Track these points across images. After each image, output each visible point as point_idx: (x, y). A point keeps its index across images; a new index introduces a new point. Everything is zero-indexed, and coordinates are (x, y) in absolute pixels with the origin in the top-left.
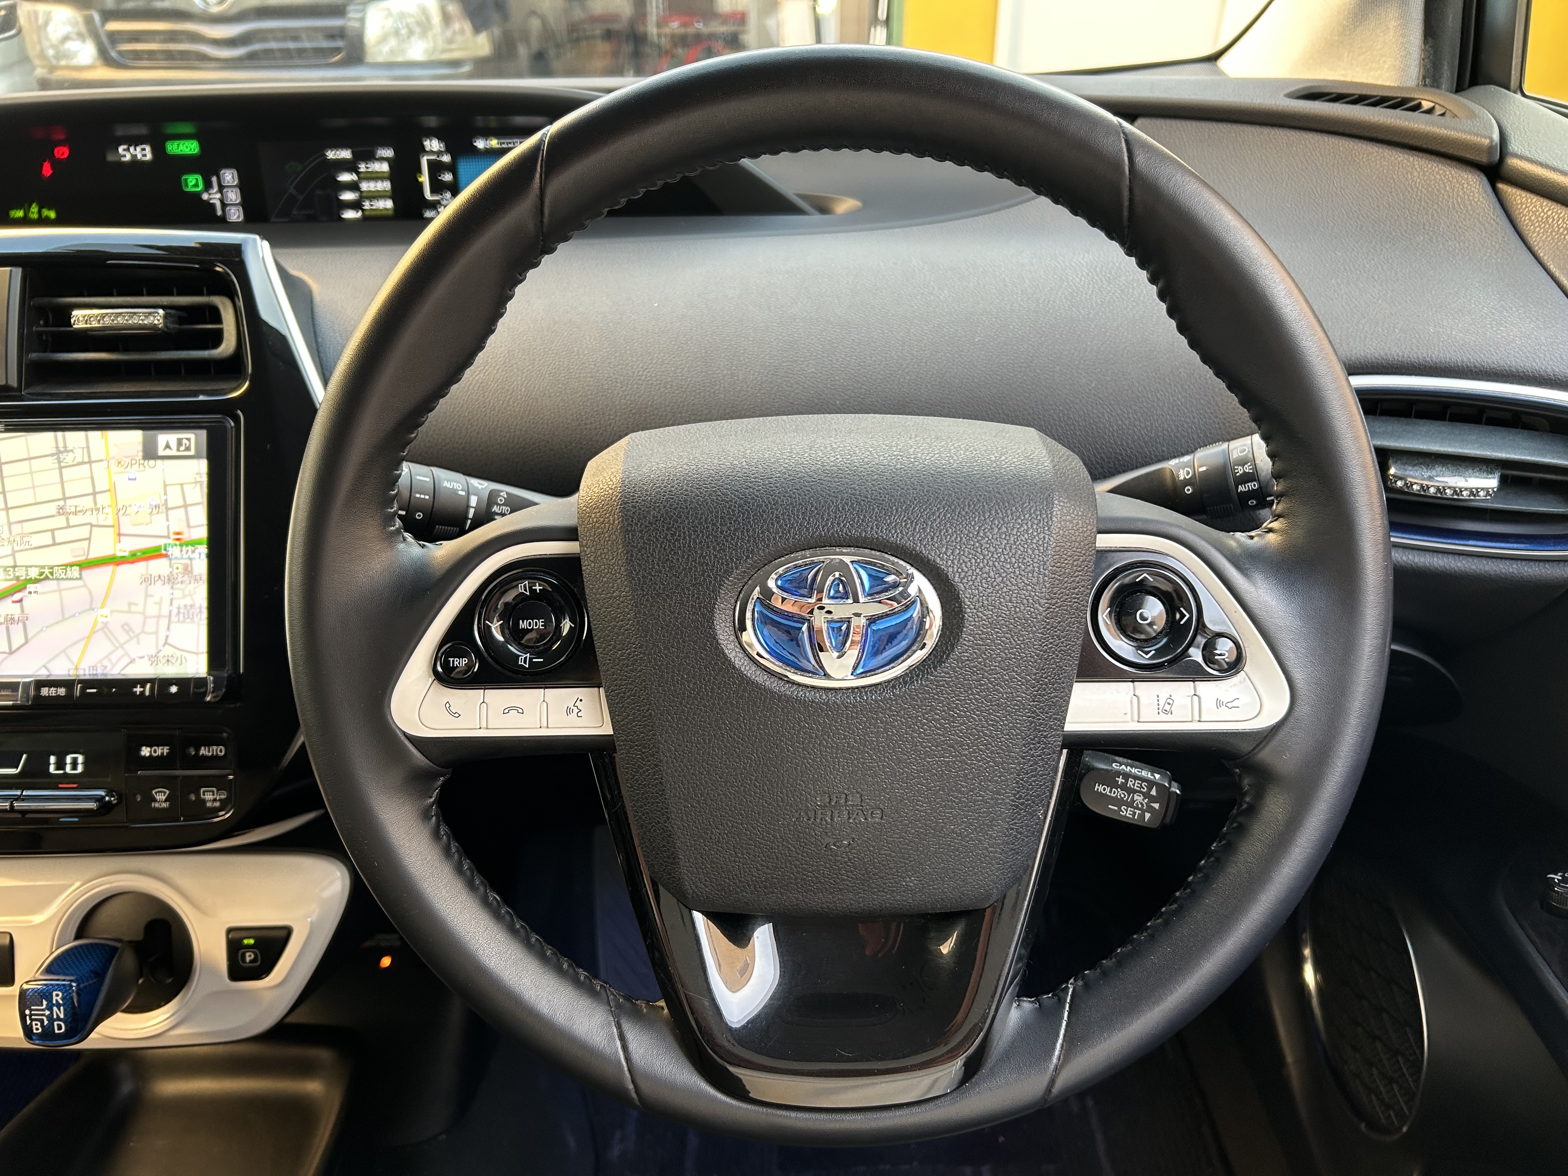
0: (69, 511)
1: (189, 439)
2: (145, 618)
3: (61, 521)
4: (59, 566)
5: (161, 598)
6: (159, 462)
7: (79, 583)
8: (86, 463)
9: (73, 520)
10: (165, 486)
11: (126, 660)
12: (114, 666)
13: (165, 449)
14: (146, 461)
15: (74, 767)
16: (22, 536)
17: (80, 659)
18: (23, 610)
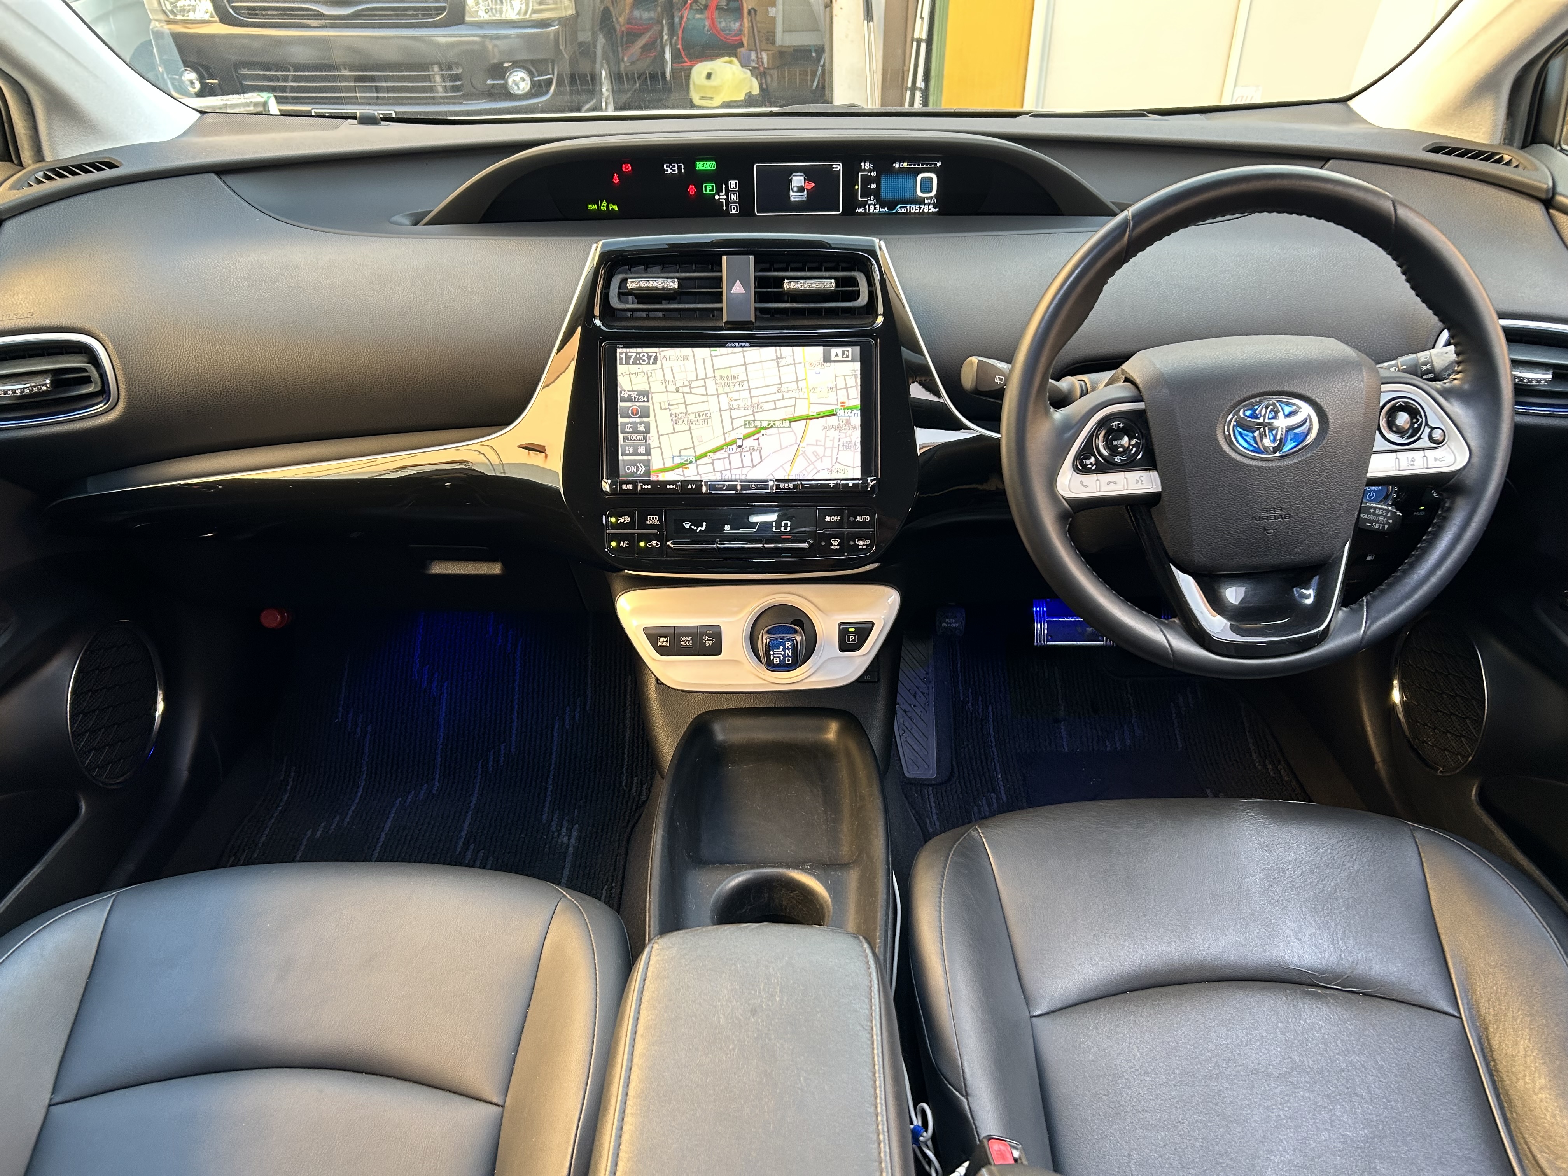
0: (784, 390)
1: (848, 351)
2: (826, 448)
3: (779, 396)
4: (778, 420)
5: (834, 438)
6: (832, 364)
7: (789, 429)
8: (792, 364)
9: (786, 395)
10: (836, 377)
11: (815, 471)
12: (809, 474)
13: (835, 357)
14: (825, 363)
15: (786, 527)
16: (758, 404)
17: (791, 471)
18: (759, 444)
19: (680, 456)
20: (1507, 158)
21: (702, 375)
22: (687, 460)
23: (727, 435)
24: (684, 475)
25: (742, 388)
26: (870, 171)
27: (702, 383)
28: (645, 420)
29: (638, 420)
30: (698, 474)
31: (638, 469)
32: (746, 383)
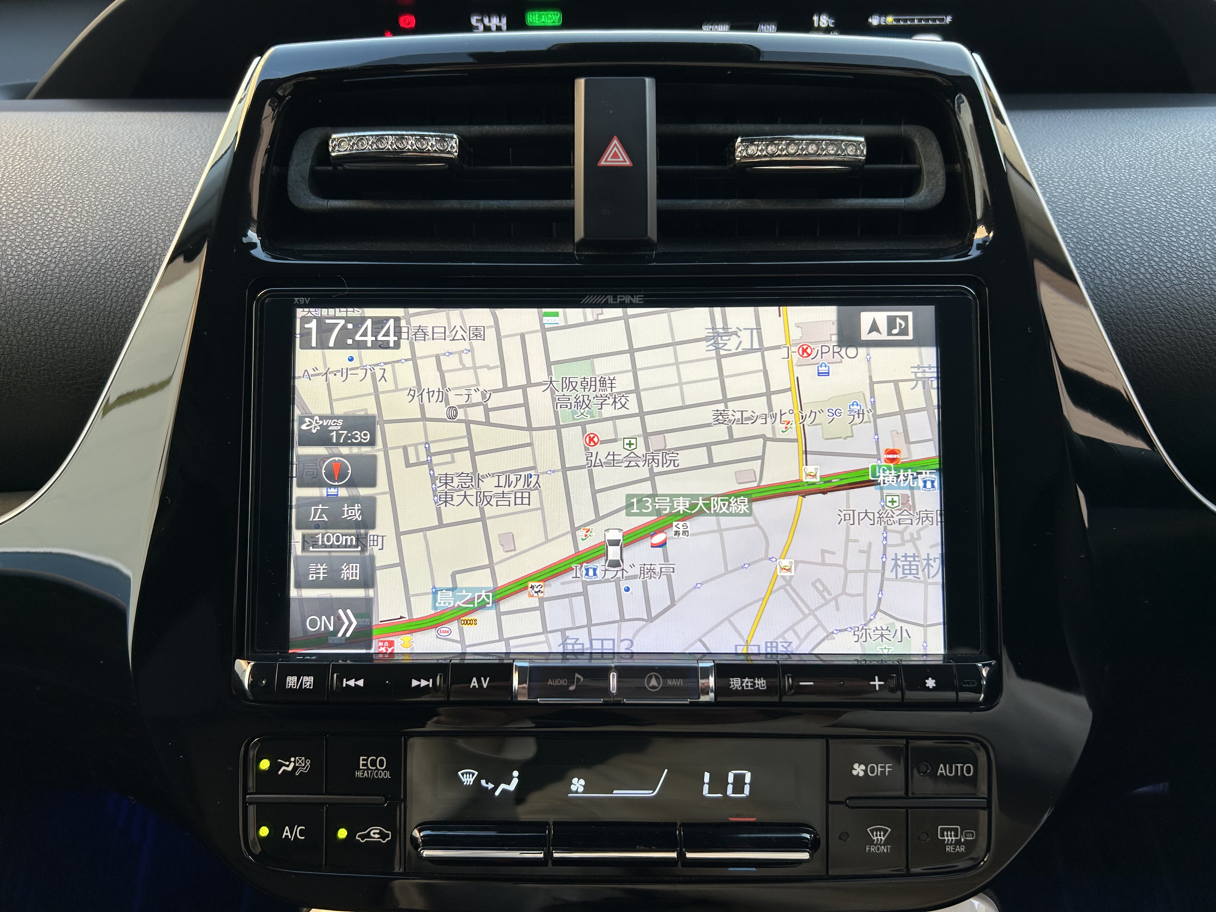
0: (732, 418)
1: (905, 318)
2: (847, 572)
3: (720, 432)
4: (718, 496)
5: (870, 544)
6: (862, 351)
8: (756, 350)
9: (739, 431)
10: (872, 384)
11: (820, 634)
12: (802, 641)
13: (870, 332)
14: (844, 349)
16: (665, 451)
17: (753, 632)
18: (666, 558)
19: (454, 589)
21: (516, 377)
22: (471, 601)
23: (580, 534)
24: (462, 641)
25: (623, 412)
27: (517, 397)
28: (364, 492)
30: (501, 639)
31: (339, 622)
32: (633, 397)
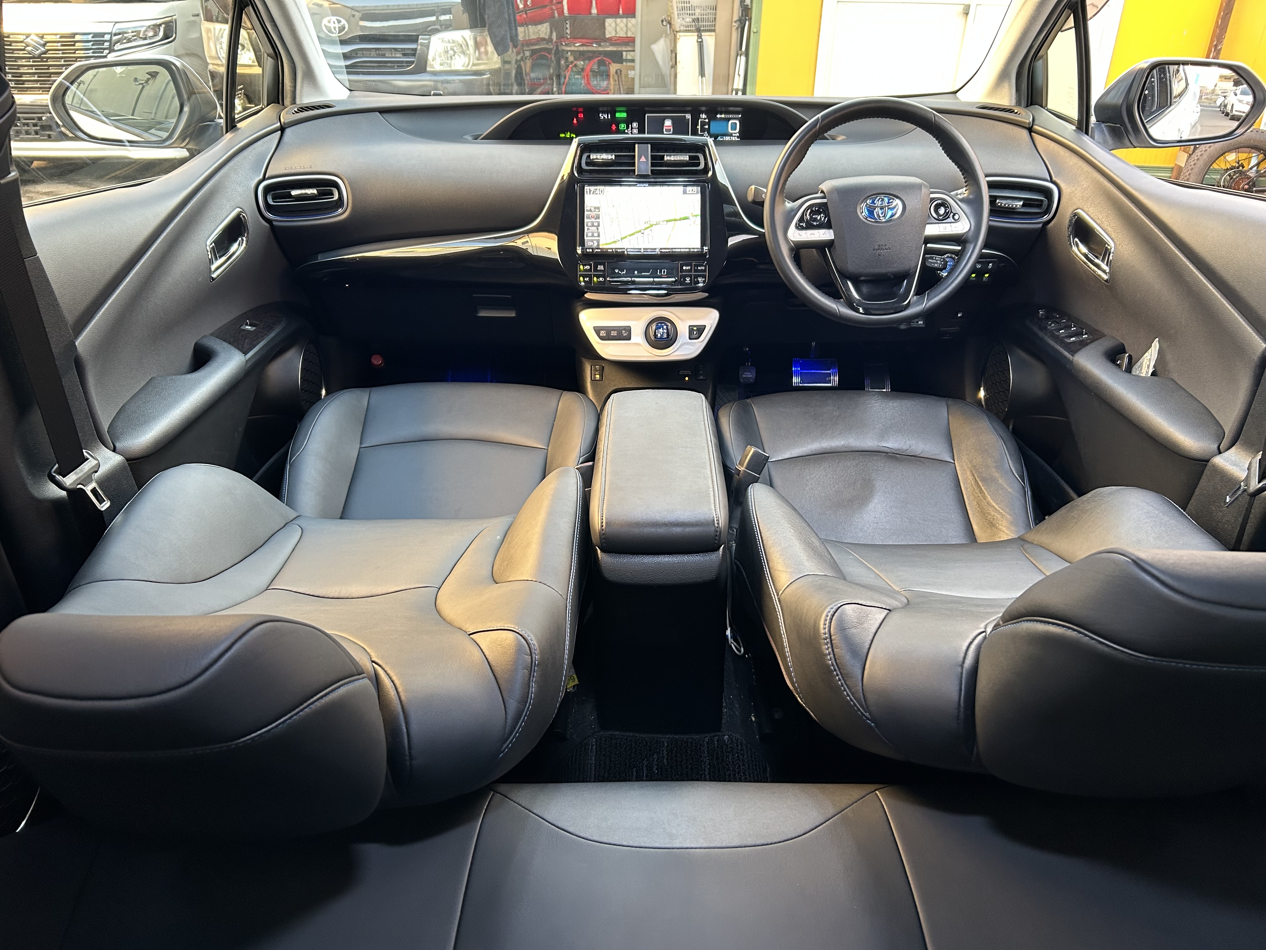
4: (662, 221)
5: (688, 230)
6: (687, 195)
7: (666, 226)
9: (665, 210)
10: (689, 201)
13: (689, 192)
14: (684, 195)
15: (664, 272)
18: (651, 232)
19: (614, 237)
20: (1016, 111)
22: (617, 239)
23: (636, 228)
24: (616, 246)
26: (705, 119)
28: (598, 220)
29: (594, 220)
30: (622, 246)
31: (594, 242)
